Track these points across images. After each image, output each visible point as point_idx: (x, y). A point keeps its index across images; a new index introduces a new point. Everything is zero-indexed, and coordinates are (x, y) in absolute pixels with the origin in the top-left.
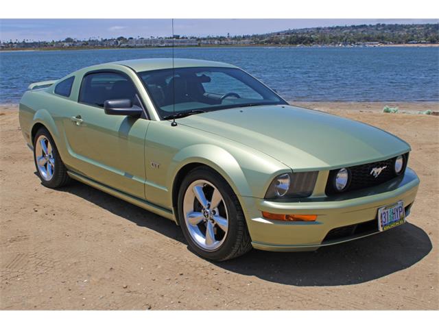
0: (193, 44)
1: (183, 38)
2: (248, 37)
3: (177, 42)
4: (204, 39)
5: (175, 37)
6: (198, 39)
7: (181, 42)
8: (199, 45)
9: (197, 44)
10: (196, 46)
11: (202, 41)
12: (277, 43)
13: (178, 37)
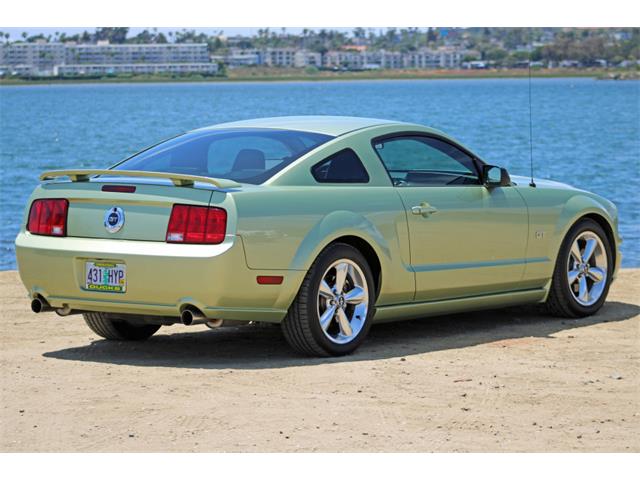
0: (190, 67)
1: (144, 37)
2: (453, 33)
3: (116, 57)
4: (245, 44)
5: (103, 33)
6: (216, 45)
7: (137, 57)
8: (220, 73)
9: (212, 67)
10: (206, 75)
11: (236, 54)
12: (589, 62)
13: (118, 35)
